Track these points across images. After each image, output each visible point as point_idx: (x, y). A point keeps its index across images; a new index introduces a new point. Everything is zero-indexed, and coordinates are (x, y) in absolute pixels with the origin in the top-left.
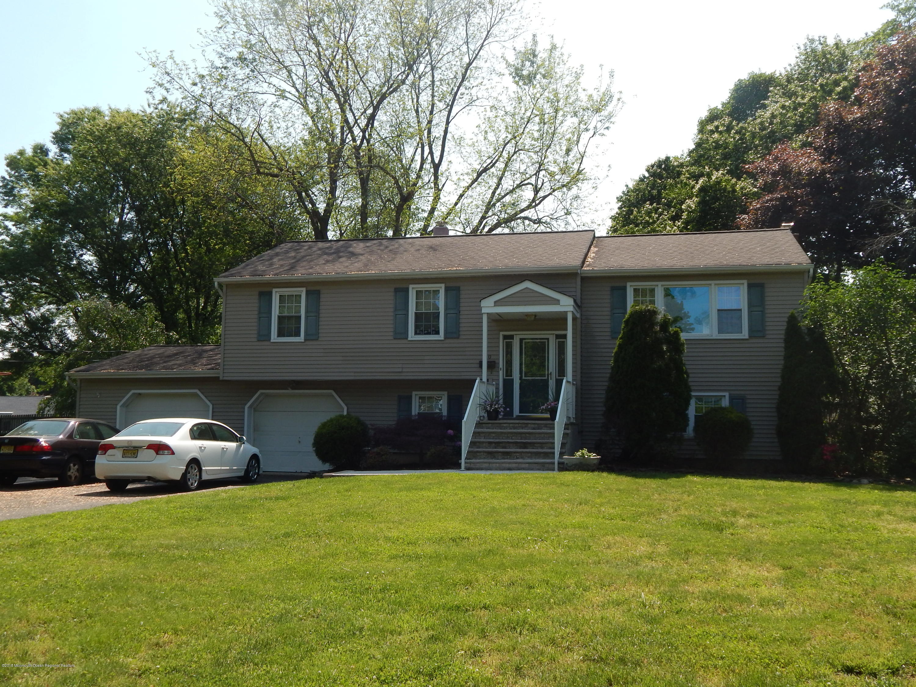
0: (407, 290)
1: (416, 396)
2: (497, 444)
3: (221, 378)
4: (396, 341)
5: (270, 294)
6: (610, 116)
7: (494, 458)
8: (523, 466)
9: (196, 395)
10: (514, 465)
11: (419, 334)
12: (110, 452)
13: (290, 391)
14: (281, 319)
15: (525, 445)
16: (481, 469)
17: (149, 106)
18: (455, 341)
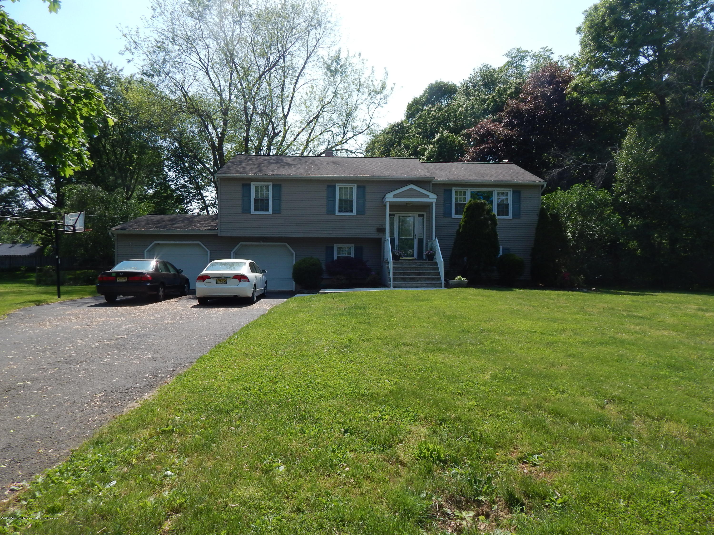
0: (334, 187)
1: (336, 247)
2: (405, 274)
3: (219, 235)
4: (328, 216)
5: (250, 185)
6: (386, 97)
7: (405, 281)
8: (424, 285)
9: (199, 245)
10: (419, 285)
11: (341, 212)
12: (207, 280)
13: (262, 243)
14: (256, 200)
15: (419, 274)
16: (401, 287)
17: (89, 63)
18: (362, 216)
